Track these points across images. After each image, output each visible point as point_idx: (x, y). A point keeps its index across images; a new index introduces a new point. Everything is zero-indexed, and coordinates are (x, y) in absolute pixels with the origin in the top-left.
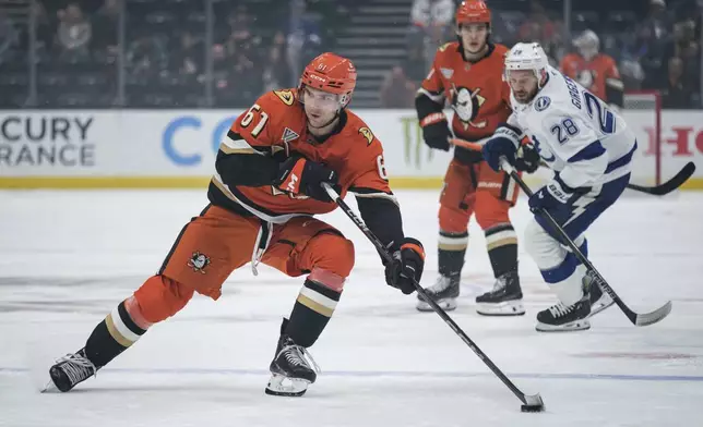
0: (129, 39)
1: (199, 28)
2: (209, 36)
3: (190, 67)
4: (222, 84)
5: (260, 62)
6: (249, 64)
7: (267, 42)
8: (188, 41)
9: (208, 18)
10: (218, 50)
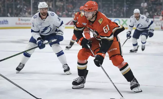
0: (102, 8)
1: (112, 7)
2: (113, 8)
3: (111, 12)
4: (115, 14)
5: (120, 12)
6: (119, 12)
7: (121, 9)
8: (110, 8)
9: (113, 5)
10: (114, 10)
